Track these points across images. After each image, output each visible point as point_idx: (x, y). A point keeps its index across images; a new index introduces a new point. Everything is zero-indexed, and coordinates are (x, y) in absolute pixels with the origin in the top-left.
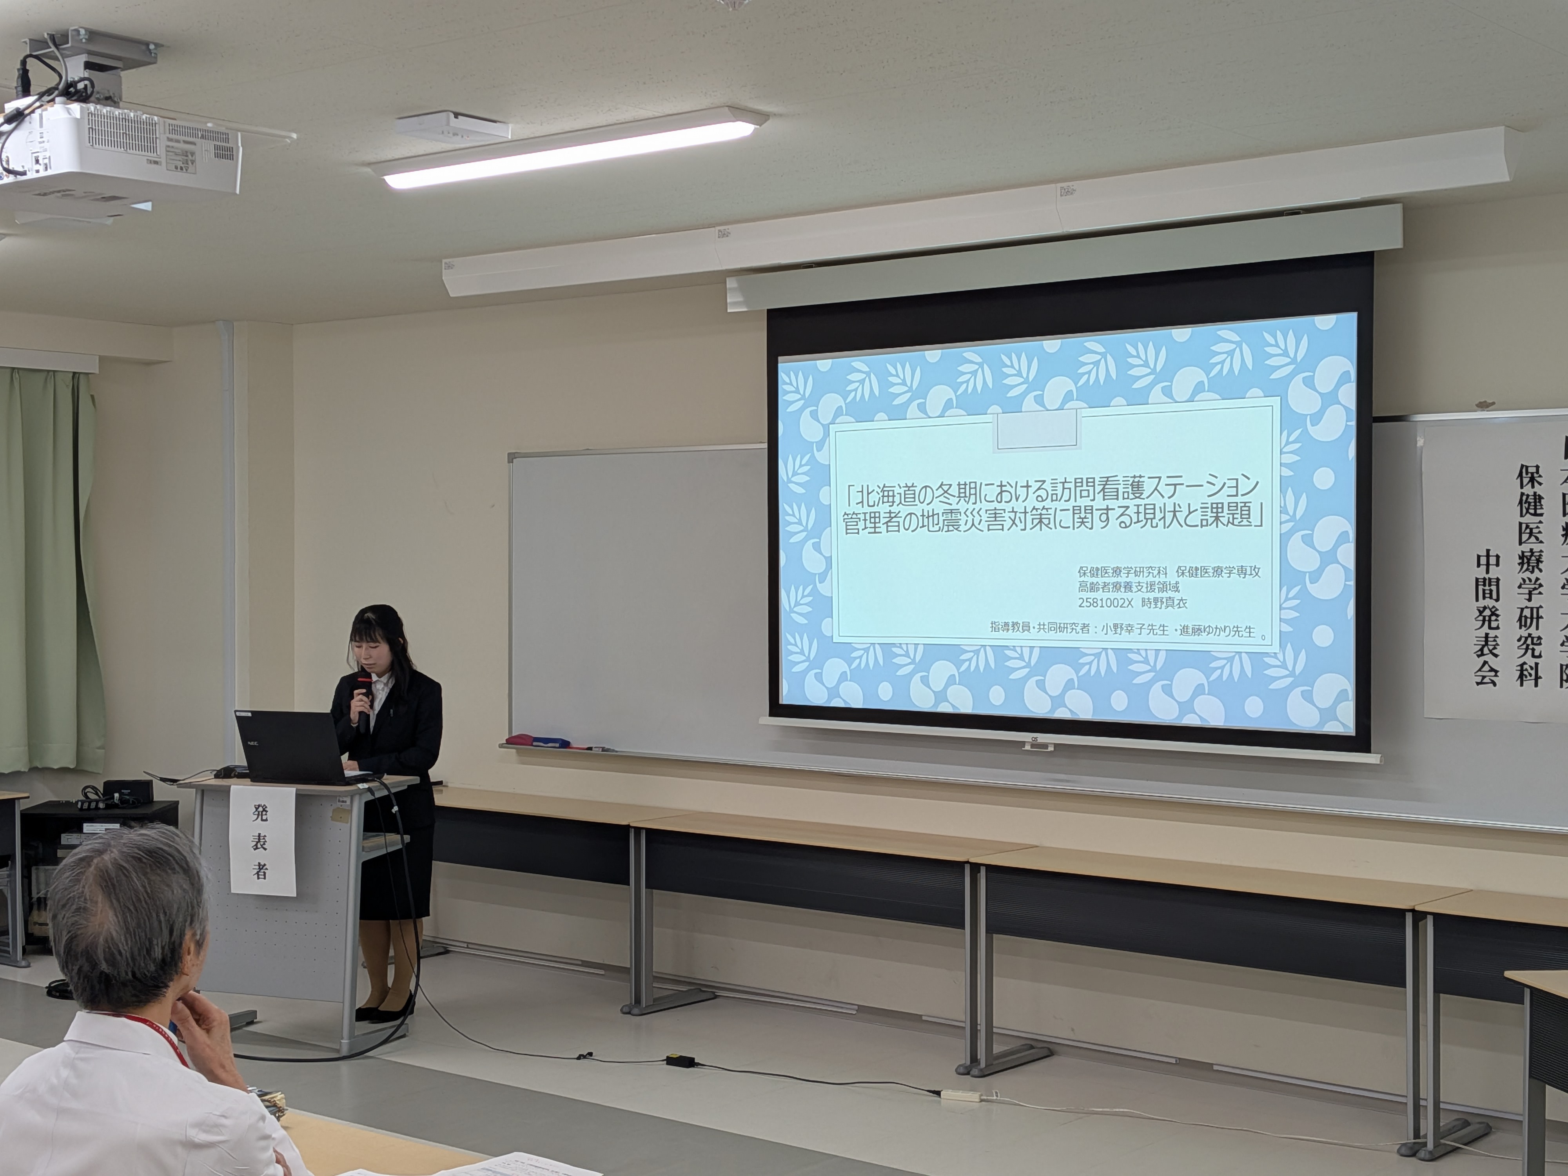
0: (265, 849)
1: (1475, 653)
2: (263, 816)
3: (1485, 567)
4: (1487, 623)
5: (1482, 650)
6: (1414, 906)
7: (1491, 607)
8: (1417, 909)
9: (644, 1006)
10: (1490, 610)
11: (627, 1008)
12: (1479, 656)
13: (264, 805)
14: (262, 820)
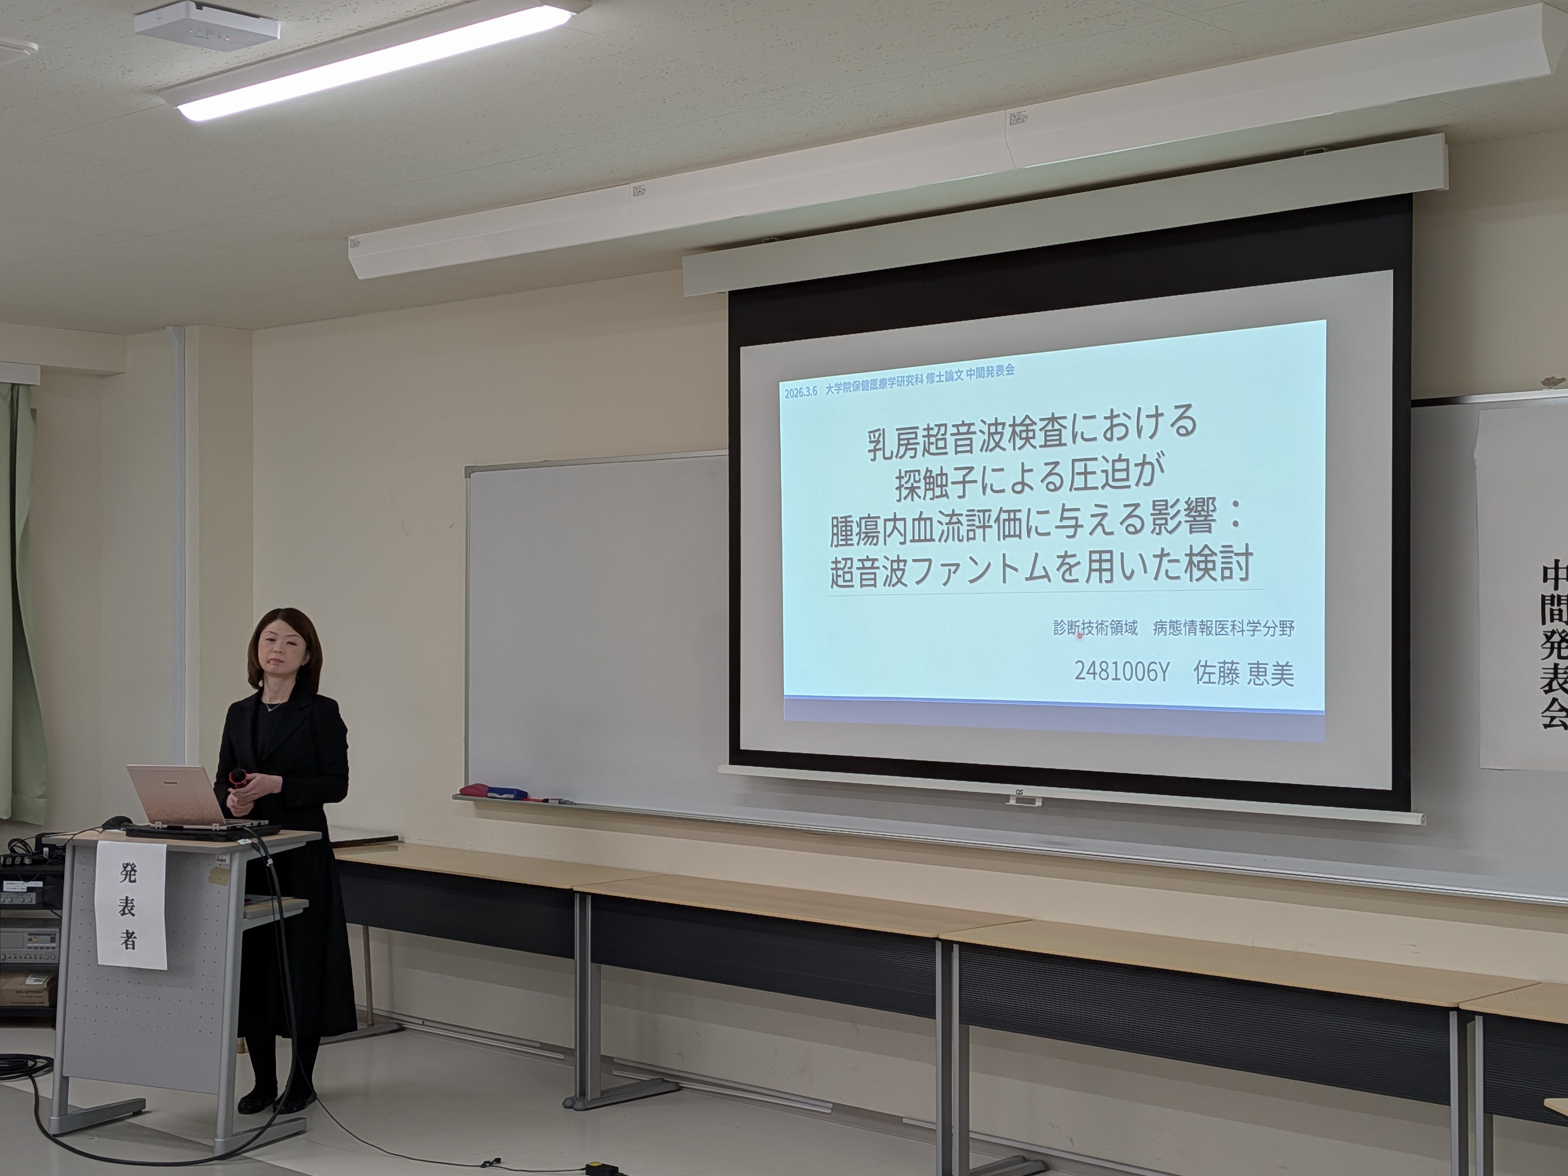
0: (133, 915)
1: (1541, 688)
2: (132, 877)
3: (1553, 581)
4: (1556, 651)
5: (1550, 684)
6: (1458, 1004)
7: (1560, 631)
8: (1462, 1007)
9: (589, 1100)
10: (1560, 634)
11: (570, 1101)
12: (1546, 692)
13: (133, 864)
14: (130, 881)
